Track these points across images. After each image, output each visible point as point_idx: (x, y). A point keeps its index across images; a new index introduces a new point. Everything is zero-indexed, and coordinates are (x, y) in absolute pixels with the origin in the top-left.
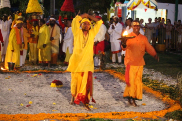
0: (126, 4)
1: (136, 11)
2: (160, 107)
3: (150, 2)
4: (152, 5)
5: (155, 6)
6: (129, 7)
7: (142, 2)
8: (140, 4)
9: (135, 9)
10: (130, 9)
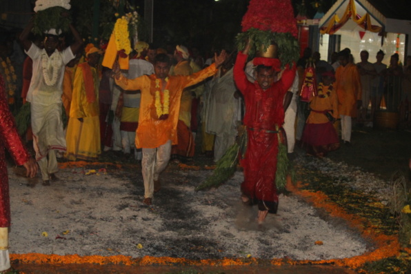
0: (319, 20)
1: (340, 36)
2: (355, 249)
3: (371, 17)
4: (374, 22)
5: (380, 26)
6: (325, 26)
7: (352, 17)
8: (349, 20)
9: (338, 32)
10: (325, 31)
